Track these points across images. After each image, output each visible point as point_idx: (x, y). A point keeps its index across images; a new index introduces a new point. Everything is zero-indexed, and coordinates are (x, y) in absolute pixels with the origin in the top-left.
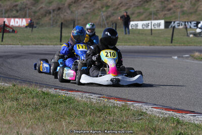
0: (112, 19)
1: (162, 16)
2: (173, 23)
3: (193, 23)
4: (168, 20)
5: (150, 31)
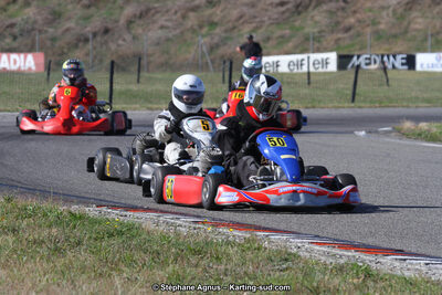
2: (355, 58)
3: (399, 57)
4: (345, 52)
5: (306, 77)
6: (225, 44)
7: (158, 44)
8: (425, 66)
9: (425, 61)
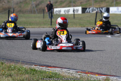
0: (40, 6)
1: (79, 3)
2: (88, 9)
3: (103, 9)
4: (84, 7)
5: (73, 16)
6: (41, 4)
7: (17, 4)
8: (113, 12)
9: (113, 10)
